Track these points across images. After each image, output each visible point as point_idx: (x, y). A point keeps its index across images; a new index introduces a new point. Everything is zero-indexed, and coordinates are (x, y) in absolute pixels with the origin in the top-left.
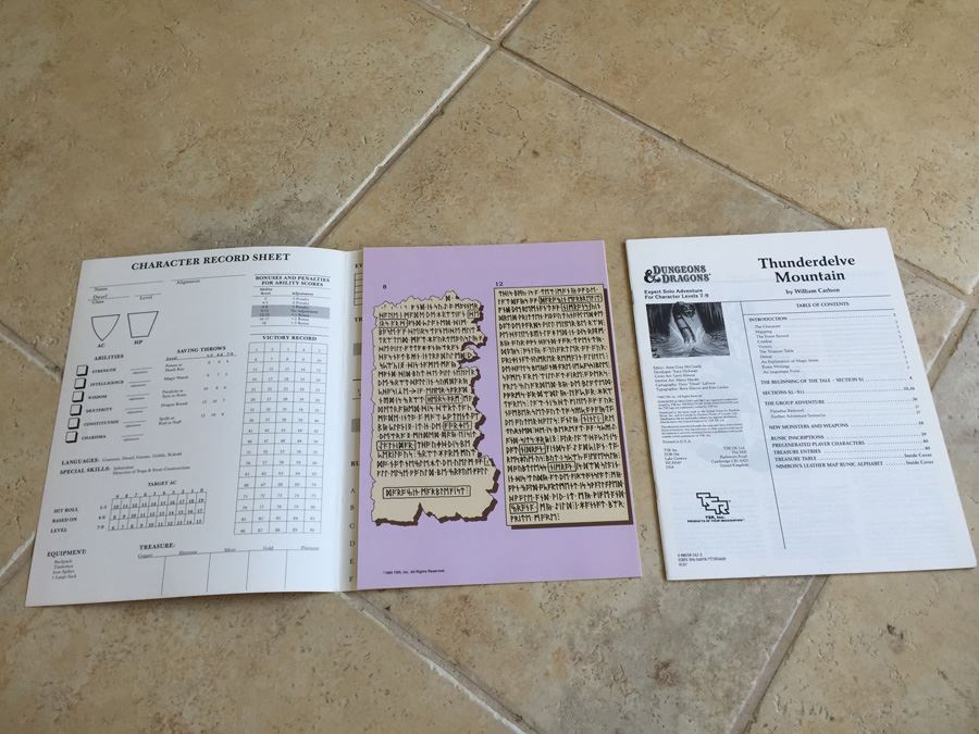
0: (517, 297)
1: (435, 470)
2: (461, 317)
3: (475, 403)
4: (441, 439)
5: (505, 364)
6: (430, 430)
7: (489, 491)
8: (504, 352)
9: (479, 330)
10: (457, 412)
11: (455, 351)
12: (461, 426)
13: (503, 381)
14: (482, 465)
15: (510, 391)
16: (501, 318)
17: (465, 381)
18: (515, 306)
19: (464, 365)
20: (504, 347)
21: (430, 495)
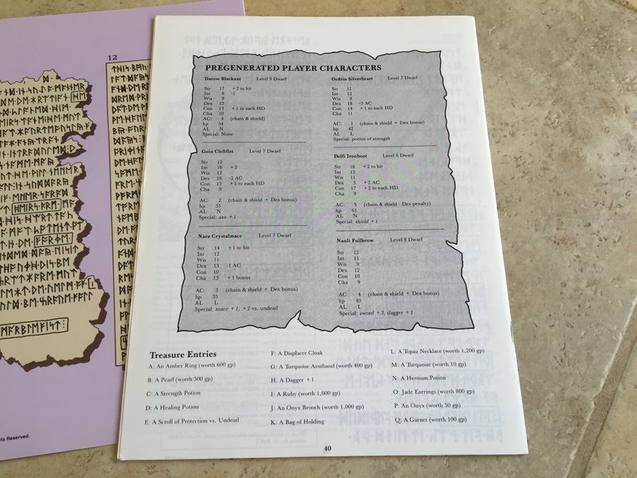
0: (136, 73)
1: (21, 301)
2: (62, 102)
3: (77, 209)
4: (30, 259)
5: (119, 157)
6: (16, 249)
7: (93, 323)
8: (117, 141)
9: (85, 116)
10: (53, 221)
11: (54, 144)
12: (58, 239)
13: (115, 179)
14: (85, 289)
15: (124, 190)
16: (114, 100)
17: (66, 181)
18: (132, 83)
19: (64, 161)
20: (117, 136)
21: (13, 334)
